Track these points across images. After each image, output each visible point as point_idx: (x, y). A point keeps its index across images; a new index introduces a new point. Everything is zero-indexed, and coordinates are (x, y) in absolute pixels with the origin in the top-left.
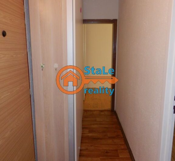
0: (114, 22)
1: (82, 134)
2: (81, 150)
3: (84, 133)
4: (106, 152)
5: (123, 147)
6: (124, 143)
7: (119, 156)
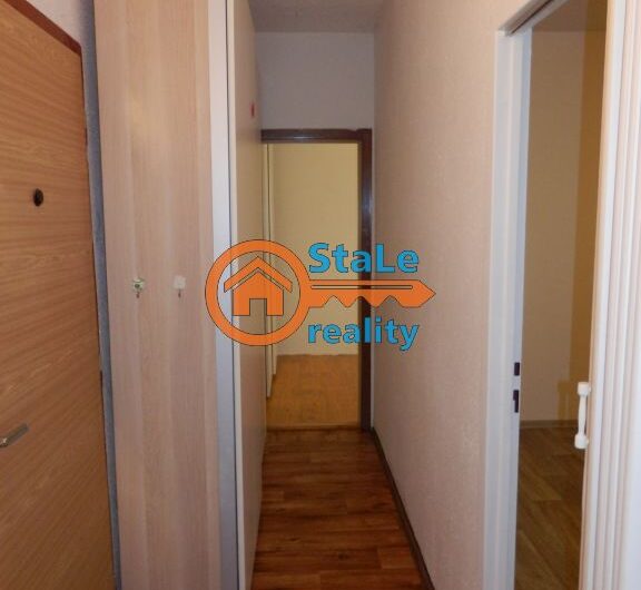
0: (362, 137)
1: (263, 503)
2: (258, 554)
3: (270, 503)
4: (341, 557)
5: (393, 539)
6: (397, 528)
7: (379, 567)
